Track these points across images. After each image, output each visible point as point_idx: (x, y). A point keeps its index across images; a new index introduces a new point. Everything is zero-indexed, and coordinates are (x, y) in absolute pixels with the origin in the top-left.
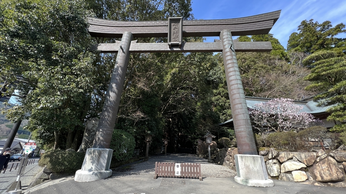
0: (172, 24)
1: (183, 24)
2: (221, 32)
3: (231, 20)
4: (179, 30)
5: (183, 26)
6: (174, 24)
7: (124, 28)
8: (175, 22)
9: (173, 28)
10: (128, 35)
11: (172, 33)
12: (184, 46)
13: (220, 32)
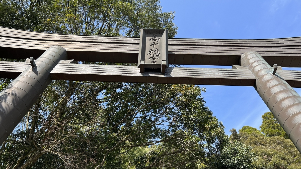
0: (148, 38)
1: (169, 43)
2: (242, 55)
3: (256, 41)
4: (160, 46)
5: (168, 46)
6: (152, 38)
7: (53, 42)
8: (153, 35)
9: (148, 43)
10: (56, 50)
11: (147, 50)
12: (173, 72)
13: (240, 57)
